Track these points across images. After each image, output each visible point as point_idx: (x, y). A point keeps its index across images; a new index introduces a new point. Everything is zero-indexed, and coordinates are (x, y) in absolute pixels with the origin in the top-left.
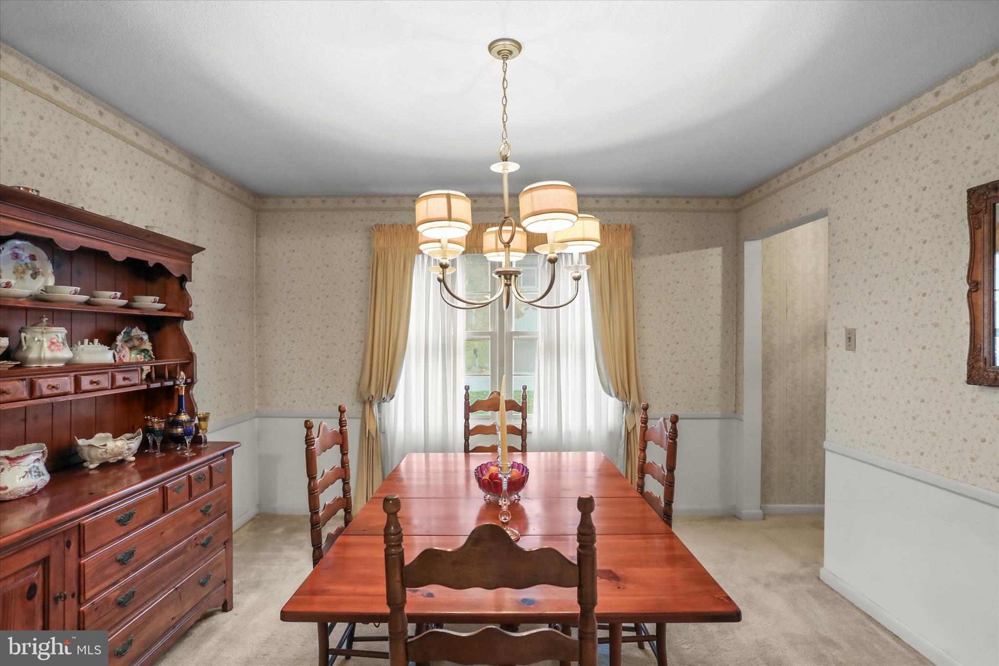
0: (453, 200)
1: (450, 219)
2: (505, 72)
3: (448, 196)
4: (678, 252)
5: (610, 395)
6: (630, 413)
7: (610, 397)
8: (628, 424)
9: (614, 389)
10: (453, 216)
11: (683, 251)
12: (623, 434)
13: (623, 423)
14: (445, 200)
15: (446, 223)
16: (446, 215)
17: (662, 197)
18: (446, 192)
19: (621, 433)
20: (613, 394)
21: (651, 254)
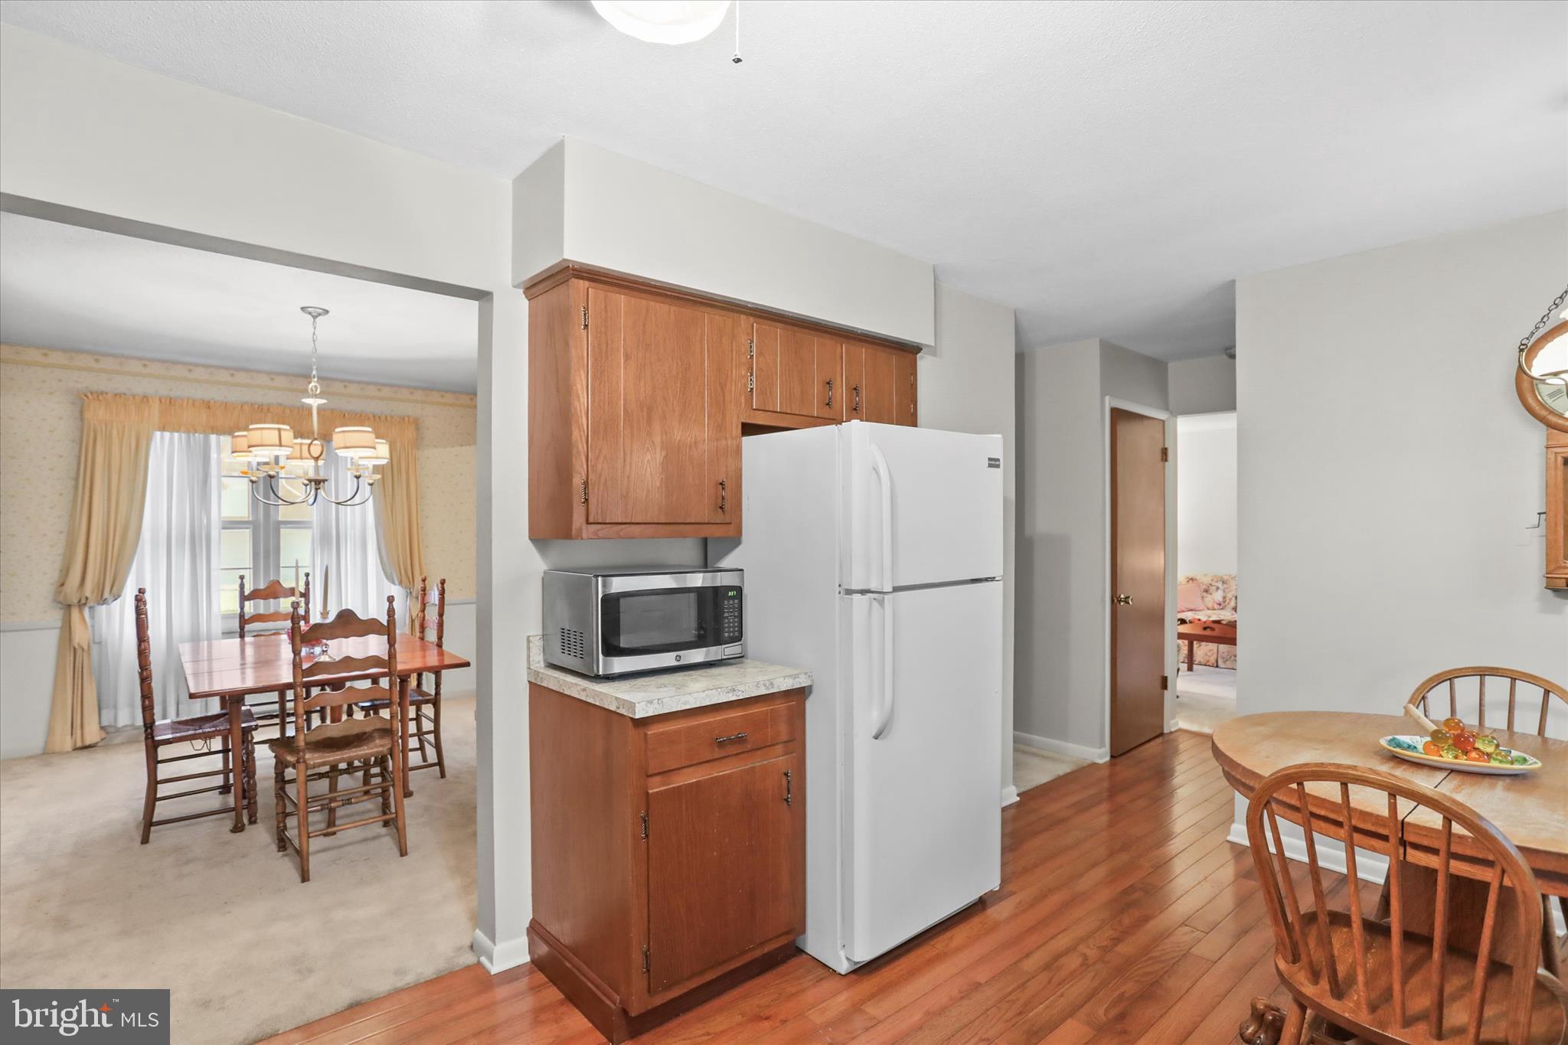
0: (282, 433)
1: (281, 445)
2: (315, 328)
3: (279, 430)
4: (462, 446)
5: (394, 583)
6: (415, 600)
7: (392, 585)
8: (412, 611)
9: (398, 579)
10: (283, 443)
11: (467, 445)
12: (407, 622)
13: (406, 610)
14: (277, 432)
15: (278, 448)
16: (278, 443)
17: (447, 392)
18: (277, 426)
19: (405, 619)
20: (396, 582)
21: (435, 446)
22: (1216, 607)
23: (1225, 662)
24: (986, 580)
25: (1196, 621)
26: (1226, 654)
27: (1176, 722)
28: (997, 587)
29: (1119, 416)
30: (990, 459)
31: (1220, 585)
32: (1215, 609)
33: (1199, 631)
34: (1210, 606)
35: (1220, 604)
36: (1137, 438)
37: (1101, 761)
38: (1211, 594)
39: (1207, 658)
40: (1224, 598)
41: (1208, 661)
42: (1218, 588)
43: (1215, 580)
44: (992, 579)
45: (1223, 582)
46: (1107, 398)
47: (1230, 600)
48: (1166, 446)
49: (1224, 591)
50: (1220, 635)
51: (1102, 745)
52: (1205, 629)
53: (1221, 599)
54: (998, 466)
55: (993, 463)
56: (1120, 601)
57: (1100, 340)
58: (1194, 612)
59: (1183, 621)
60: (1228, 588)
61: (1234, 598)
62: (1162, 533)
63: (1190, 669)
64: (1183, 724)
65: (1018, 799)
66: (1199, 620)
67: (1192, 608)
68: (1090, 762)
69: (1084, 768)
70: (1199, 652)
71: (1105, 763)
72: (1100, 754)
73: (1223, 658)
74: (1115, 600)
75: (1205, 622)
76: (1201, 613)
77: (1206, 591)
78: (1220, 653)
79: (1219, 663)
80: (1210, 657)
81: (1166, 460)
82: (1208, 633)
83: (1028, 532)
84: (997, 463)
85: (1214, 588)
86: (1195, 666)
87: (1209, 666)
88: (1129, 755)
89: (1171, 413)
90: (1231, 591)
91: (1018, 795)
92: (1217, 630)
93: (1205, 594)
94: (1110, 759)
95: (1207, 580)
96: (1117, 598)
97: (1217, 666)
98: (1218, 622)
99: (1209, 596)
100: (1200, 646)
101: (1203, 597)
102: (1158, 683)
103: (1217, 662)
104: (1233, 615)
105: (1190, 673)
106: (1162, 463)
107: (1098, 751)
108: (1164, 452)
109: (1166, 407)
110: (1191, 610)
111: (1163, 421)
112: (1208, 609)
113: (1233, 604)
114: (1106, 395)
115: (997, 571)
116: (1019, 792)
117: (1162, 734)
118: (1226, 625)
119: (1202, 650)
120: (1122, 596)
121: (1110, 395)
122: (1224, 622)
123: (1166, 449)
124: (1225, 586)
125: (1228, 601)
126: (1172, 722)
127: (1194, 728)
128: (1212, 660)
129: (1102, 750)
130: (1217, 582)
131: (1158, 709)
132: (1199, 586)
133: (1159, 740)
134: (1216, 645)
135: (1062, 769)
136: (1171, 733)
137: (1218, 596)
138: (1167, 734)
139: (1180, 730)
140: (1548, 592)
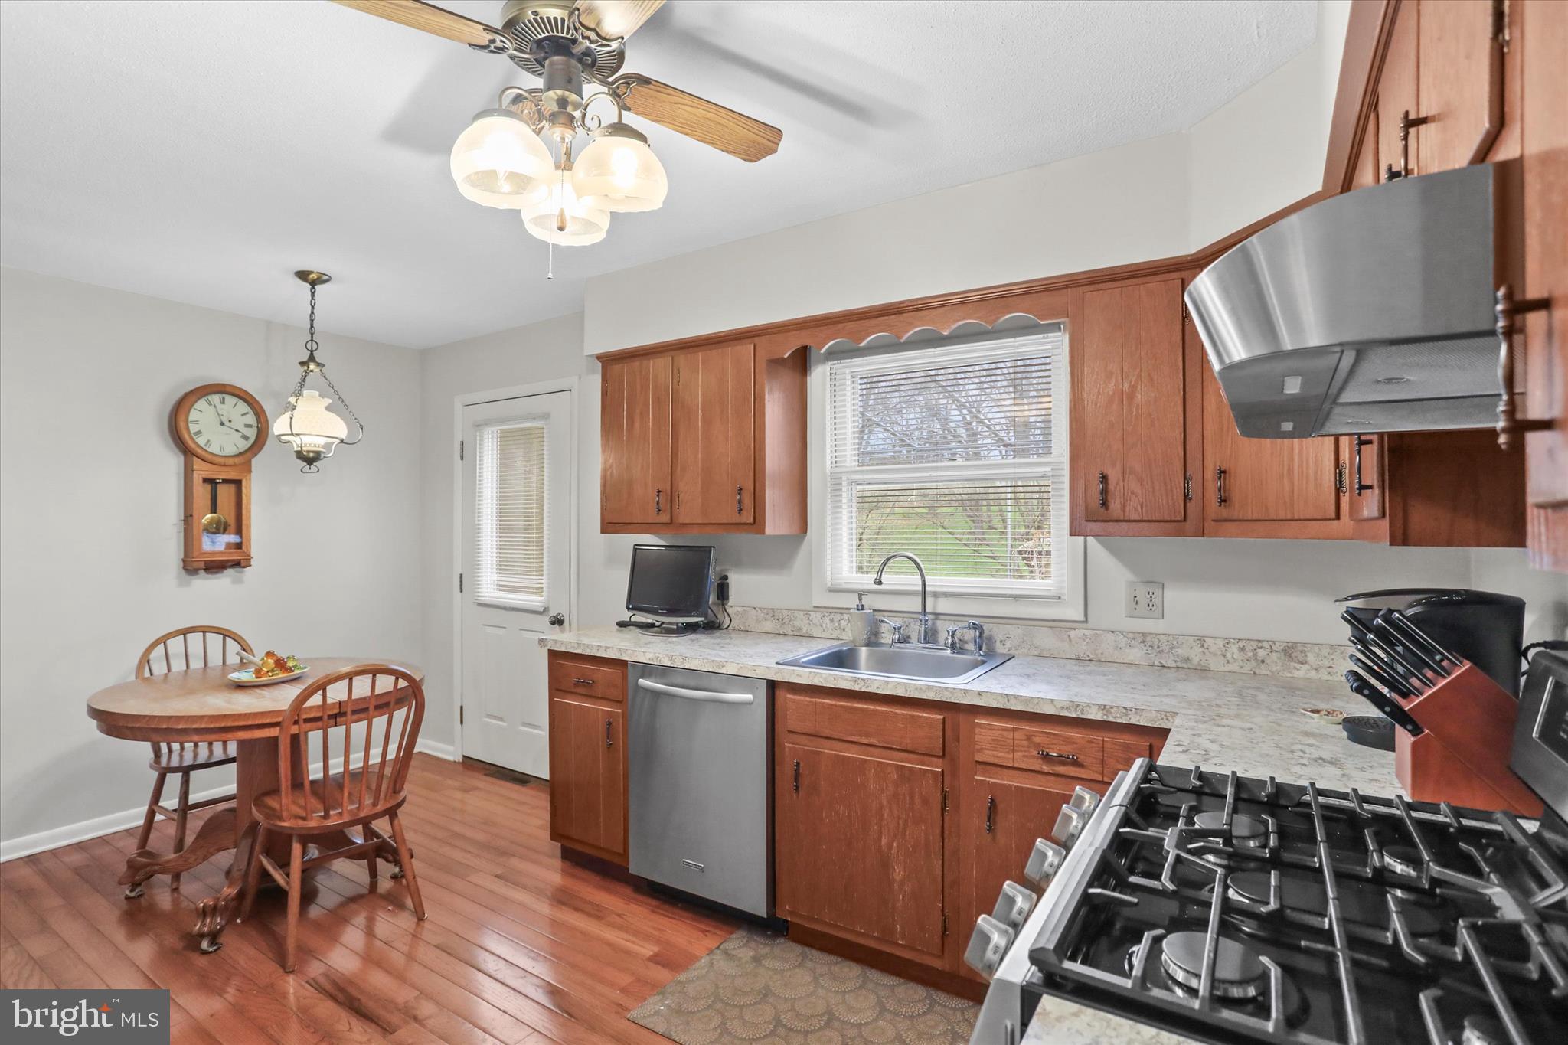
140: (183, 572)
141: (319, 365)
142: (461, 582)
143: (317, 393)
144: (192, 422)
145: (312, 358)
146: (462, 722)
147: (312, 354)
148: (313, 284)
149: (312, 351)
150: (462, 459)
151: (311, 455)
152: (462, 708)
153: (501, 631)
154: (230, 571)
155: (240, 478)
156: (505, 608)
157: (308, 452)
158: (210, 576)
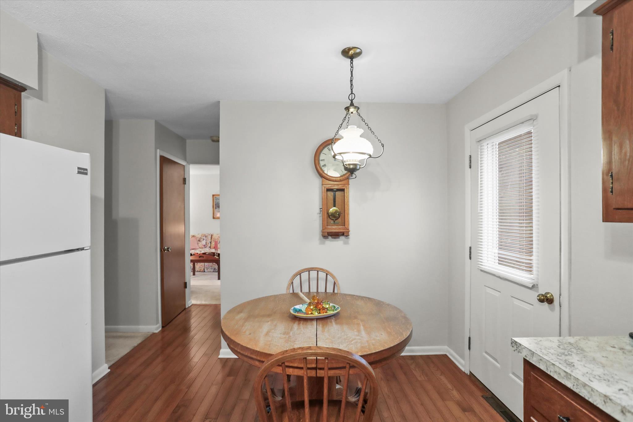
22: (203, 247)
23: (207, 269)
24: (78, 250)
25: (196, 254)
26: (208, 266)
27: (191, 301)
28: (86, 254)
29: (164, 161)
30: (79, 168)
31: (204, 238)
32: (203, 248)
33: (197, 258)
34: (201, 247)
35: (204, 246)
36: (172, 173)
37: (157, 331)
38: (201, 242)
39: (200, 268)
40: (206, 243)
41: (201, 270)
42: (204, 239)
43: (202, 236)
44: (82, 249)
45: (206, 237)
46: (158, 150)
47: (208, 243)
48: (185, 177)
49: (206, 240)
50: (206, 259)
51: (157, 323)
52: (200, 257)
53: (205, 244)
54: (86, 174)
55: (82, 171)
56: (164, 250)
57: (155, 121)
58: (195, 250)
59: (191, 255)
60: (207, 239)
61: (210, 243)
62: (183, 217)
63: (194, 274)
64: (194, 302)
65: (109, 370)
66: (197, 253)
67: (194, 248)
68: (151, 333)
69: (148, 337)
70: (197, 267)
71: (159, 332)
72: (156, 328)
73: (207, 268)
74: (162, 250)
75: (200, 254)
76: (197, 250)
77: (199, 241)
78: (205, 266)
79: (205, 270)
80: (201, 268)
81: (185, 184)
82: (201, 258)
83: (114, 216)
84: (85, 171)
85: (202, 239)
86: (196, 273)
87: (201, 272)
88: (170, 324)
89: (187, 162)
90: (208, 240)
91: (109, 368)
92: (204, 257)
93: (199, 242)
94: (162, 329)
95: (199, 236)
96: (163, 249)
97: (204, 272)
98: (204, 254)
99: (200, 243)
100: (197, 264)
101: (198, 243)
102: (183, 285)
103: (204, 270)
104: (209, 250)
105: (194, 276)
106: (183, 185)
107: (155, 327)
108: (184, 180)
109: (185, 159)
110: (194, 249)
111: (184, 166)
112: (200, 248)
113: (209, 245)
114: (158, 149)
115: (87, 243)
116: (110, 365)
117: (185, 309)
118: (208, 254)
119: (198, 266)
120: (166, 248)
121: (159, 149)
122: (207, 253)
123: (185, 179)
124: (206, 238)
125: (207, 244)
126: (189, 302)
127: (198, 302)
128: (202, 269)
129: (157, 326)
130: (203, 237)
131: (183, 297)
132: (196, 238)
133: (184, 312)
134: (204, 263)
135: (135, 342)
136: (189, 307)
137: (204, 242)
138: (187, 308)
139: (193, 305)
140: (322, 237)
141: (356, 107)
142: (470, 252)
143: (356, 127)
144: (322, 160)
145: (352, 104)
146: (469, 348)
147: (352, 102)
148: (352, 58)
149: (352, 100)
150: (470, 167)
151: (351, 166)
152: (470, 338)
153: (497, 294)
154: (342, 238)
155: (344, 188)
156: (499, 277)
157: (349, 165)
158: (333, 239)
